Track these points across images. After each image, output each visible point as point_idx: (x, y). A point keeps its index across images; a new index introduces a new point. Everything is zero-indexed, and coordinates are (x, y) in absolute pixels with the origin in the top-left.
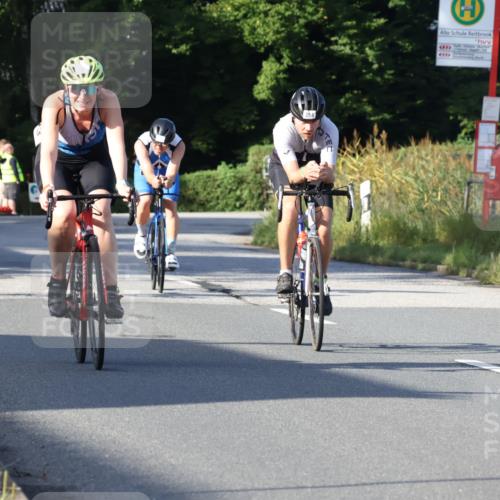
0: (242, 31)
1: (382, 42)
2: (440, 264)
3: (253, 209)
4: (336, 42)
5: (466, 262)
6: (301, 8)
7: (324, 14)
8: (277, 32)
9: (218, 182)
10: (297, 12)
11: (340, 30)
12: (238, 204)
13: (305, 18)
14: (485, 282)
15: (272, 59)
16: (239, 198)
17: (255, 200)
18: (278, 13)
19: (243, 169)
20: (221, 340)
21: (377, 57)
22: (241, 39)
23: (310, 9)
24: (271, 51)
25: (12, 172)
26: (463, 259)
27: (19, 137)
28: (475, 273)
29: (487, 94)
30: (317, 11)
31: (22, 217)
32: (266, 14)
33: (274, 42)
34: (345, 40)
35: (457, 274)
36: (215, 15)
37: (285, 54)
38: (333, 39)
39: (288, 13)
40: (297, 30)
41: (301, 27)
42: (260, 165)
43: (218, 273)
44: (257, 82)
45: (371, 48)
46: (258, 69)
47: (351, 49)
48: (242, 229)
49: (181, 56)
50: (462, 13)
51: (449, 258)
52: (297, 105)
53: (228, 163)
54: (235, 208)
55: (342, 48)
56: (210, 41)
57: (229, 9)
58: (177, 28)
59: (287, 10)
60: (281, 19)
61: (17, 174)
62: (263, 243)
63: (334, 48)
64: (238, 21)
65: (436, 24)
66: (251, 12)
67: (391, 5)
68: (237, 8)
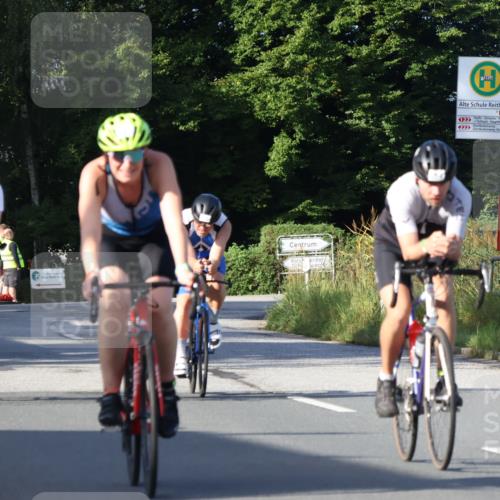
0: (253, 106)
1: (399, 114)
2: (464, 346)
3: (267, 292)
4: (351, 116)
5: (492, 344)
6: (313, 81)
7: (337, 86)
8: (290, 107)
9: (229, 265)
10: (309, 85)
11: (354, 103)
12: (250, 287)
13: (317, 91)
15: (283, 134)
16: (251, 281)
17: (268, 283)
18: (290, 87)
19: (256, 250)
20: (234, 431)
21: (393, 130)
22: (251, 114)
23: (322, 82)
24: (284, 126)
25: (12, 258)
26: (488, 341)
27: (19, 222)
30: (329, 84)
31: (23, 304)
32: (277, 88)
33: (286, 117)
34: (360, 114)
35: (482, 357)
36: (224, 90)
37: (298, 129)
38: (347, 112)
39: (298, 87)
40: (309, 104)
41: (314, 100)
42: (273, 245)
43: (230, 360)
44: (268, 159)
45: (387, 121)
46: (269, 145)
47: (367, 122)
48: (255, 313)
49: (188, 133)
50: (482, 84)
51: (473, 340)
52: (420, 164)
53: (239, 245)
54: (247, 291)
55: (357, 121)
56: (219, 116)
57: (238, 83)
58: (184, 104)
59: (298, 83)
60: (292, 93)
61: (17, 260)
62: (277, 327)
63: (350, 122)
64: (248, 95)
65: (455, 95)
66: (261, 86)
67: (407, 76)
68: (247, 83)
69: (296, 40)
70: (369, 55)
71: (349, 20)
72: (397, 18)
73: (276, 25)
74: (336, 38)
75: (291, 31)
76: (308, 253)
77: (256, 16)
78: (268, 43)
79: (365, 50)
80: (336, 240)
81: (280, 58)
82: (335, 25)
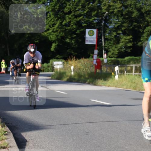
2: (87, 82)
3: (51, 72)
4: (66, 40)
7: (64, 34)
8: (55, 38)
9: (44, 67)
10: (59, 34)
11: (67, 37)
14: (95, 85)
15: (54, 43)
17: (51, 70)
18: (55, 34)
19: (49, 64)
21: (74, 42)
24: (54, 42)
26: (91, 80)
28: (93, 83)
29: (95, 49)
30: (62, 34)
32: (53, 34)
33: (55, 40)
34: (68, 39)
37: (57, 42)
39: (57, 34)
42: (52, 63)
44: (51, 47)
45: (73, 41)
46: (51, 45)
48: (49, 75)
49: (37, 43)
50: (90, 34)
51: (88, 80)
54: (47, 72)
57: (46, 34)
61: (6, 66)
62: (53, 78)
63: (66, 41)
64: (48, 36)
66: (50, 34)
67: (77, 32)
68: (47, 34)
69: (57, 26)
70: (70, 29)
71: (66, 22)
72: (75, 22)
73: (53, 23)
74: (64, 25)
75: (56, 24)
76: (58, 65)
77: (49, 21)
78: (51, 26)
79: (69, 28)
80: (64, 62)
81: (54, 29)
82: (64, 23)
